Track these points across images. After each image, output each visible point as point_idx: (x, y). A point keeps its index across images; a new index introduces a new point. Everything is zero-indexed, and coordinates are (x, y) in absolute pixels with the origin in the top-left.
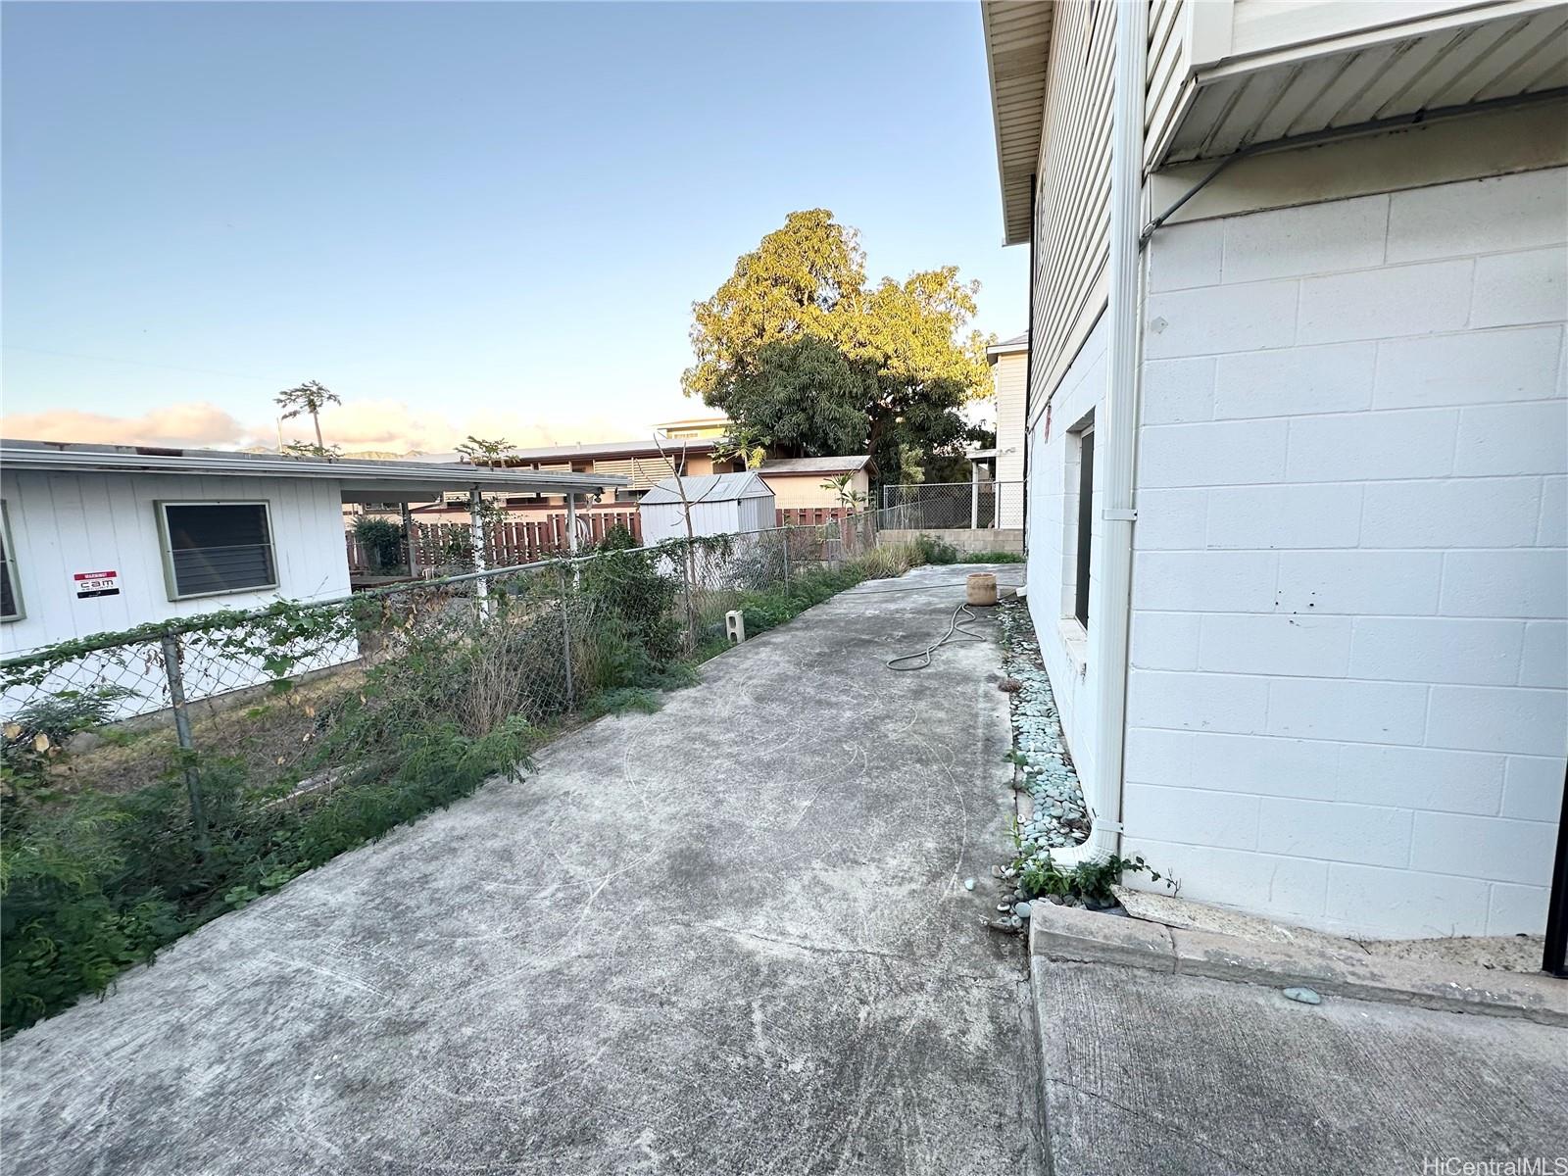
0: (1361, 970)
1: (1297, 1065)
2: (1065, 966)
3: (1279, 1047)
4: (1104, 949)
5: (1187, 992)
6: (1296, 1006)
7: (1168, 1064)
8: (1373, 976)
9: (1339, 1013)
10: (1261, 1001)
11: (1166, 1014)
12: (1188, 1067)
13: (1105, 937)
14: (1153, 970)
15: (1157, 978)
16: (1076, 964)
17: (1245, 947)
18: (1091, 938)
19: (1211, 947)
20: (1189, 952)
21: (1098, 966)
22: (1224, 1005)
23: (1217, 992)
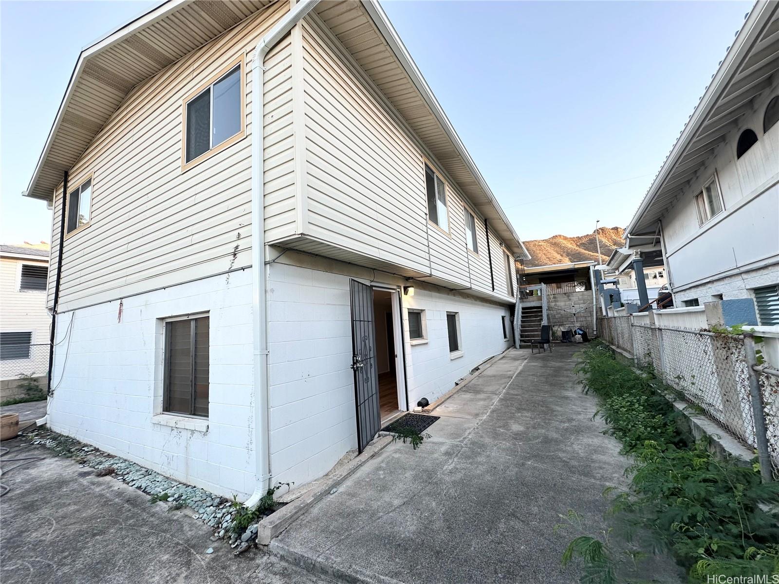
0: (338, 476)
1: (347, 504)
2: (283, 535)
3: (341, 503)
4: (291, 517)
5: (315, 511)
6: (334, 494)
7: (332, 527)
8: (341, 475)
9: (342, 489)
10: (329, 499)
11: (318, 519)
12: (335, 524)
13: (290, 513)
14: (304, 514)
15: (306, 515)
16: (285, 531)
17: (318, 489)
18: (287, 516)
19: (312, 494)
20: (309, 500)
21: (291, 525)
22: (324, 506)
23: (320, 506)
